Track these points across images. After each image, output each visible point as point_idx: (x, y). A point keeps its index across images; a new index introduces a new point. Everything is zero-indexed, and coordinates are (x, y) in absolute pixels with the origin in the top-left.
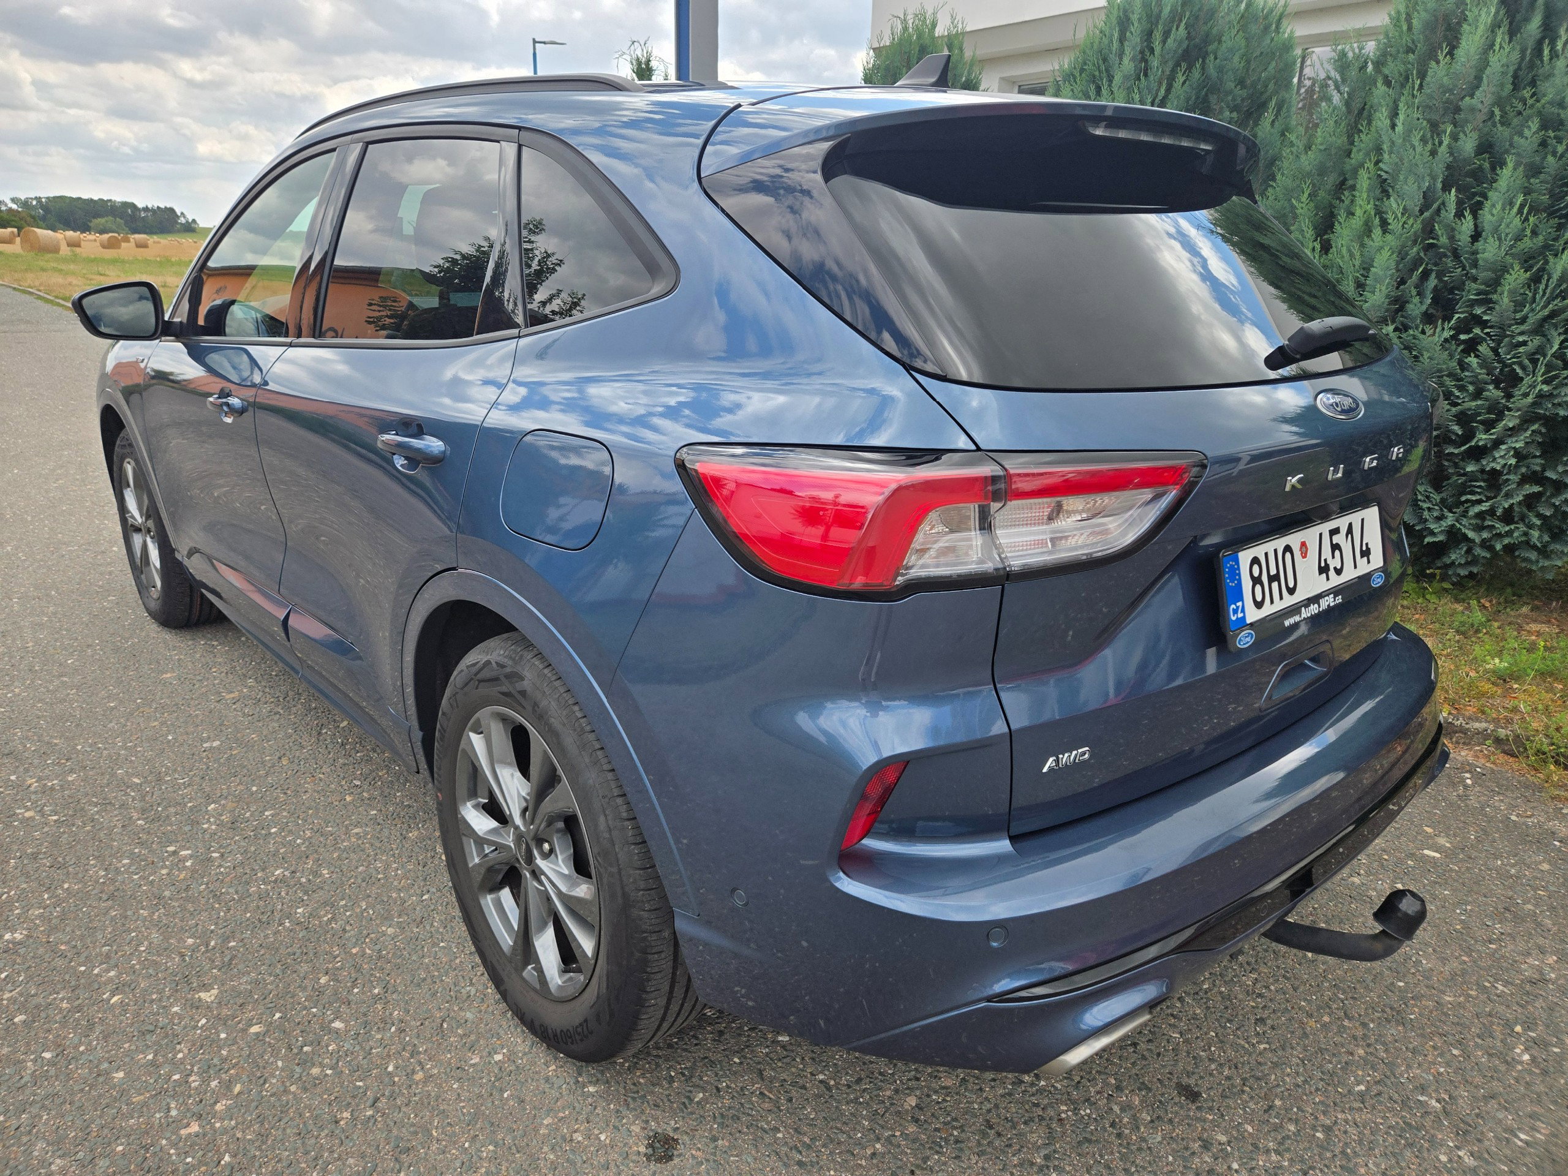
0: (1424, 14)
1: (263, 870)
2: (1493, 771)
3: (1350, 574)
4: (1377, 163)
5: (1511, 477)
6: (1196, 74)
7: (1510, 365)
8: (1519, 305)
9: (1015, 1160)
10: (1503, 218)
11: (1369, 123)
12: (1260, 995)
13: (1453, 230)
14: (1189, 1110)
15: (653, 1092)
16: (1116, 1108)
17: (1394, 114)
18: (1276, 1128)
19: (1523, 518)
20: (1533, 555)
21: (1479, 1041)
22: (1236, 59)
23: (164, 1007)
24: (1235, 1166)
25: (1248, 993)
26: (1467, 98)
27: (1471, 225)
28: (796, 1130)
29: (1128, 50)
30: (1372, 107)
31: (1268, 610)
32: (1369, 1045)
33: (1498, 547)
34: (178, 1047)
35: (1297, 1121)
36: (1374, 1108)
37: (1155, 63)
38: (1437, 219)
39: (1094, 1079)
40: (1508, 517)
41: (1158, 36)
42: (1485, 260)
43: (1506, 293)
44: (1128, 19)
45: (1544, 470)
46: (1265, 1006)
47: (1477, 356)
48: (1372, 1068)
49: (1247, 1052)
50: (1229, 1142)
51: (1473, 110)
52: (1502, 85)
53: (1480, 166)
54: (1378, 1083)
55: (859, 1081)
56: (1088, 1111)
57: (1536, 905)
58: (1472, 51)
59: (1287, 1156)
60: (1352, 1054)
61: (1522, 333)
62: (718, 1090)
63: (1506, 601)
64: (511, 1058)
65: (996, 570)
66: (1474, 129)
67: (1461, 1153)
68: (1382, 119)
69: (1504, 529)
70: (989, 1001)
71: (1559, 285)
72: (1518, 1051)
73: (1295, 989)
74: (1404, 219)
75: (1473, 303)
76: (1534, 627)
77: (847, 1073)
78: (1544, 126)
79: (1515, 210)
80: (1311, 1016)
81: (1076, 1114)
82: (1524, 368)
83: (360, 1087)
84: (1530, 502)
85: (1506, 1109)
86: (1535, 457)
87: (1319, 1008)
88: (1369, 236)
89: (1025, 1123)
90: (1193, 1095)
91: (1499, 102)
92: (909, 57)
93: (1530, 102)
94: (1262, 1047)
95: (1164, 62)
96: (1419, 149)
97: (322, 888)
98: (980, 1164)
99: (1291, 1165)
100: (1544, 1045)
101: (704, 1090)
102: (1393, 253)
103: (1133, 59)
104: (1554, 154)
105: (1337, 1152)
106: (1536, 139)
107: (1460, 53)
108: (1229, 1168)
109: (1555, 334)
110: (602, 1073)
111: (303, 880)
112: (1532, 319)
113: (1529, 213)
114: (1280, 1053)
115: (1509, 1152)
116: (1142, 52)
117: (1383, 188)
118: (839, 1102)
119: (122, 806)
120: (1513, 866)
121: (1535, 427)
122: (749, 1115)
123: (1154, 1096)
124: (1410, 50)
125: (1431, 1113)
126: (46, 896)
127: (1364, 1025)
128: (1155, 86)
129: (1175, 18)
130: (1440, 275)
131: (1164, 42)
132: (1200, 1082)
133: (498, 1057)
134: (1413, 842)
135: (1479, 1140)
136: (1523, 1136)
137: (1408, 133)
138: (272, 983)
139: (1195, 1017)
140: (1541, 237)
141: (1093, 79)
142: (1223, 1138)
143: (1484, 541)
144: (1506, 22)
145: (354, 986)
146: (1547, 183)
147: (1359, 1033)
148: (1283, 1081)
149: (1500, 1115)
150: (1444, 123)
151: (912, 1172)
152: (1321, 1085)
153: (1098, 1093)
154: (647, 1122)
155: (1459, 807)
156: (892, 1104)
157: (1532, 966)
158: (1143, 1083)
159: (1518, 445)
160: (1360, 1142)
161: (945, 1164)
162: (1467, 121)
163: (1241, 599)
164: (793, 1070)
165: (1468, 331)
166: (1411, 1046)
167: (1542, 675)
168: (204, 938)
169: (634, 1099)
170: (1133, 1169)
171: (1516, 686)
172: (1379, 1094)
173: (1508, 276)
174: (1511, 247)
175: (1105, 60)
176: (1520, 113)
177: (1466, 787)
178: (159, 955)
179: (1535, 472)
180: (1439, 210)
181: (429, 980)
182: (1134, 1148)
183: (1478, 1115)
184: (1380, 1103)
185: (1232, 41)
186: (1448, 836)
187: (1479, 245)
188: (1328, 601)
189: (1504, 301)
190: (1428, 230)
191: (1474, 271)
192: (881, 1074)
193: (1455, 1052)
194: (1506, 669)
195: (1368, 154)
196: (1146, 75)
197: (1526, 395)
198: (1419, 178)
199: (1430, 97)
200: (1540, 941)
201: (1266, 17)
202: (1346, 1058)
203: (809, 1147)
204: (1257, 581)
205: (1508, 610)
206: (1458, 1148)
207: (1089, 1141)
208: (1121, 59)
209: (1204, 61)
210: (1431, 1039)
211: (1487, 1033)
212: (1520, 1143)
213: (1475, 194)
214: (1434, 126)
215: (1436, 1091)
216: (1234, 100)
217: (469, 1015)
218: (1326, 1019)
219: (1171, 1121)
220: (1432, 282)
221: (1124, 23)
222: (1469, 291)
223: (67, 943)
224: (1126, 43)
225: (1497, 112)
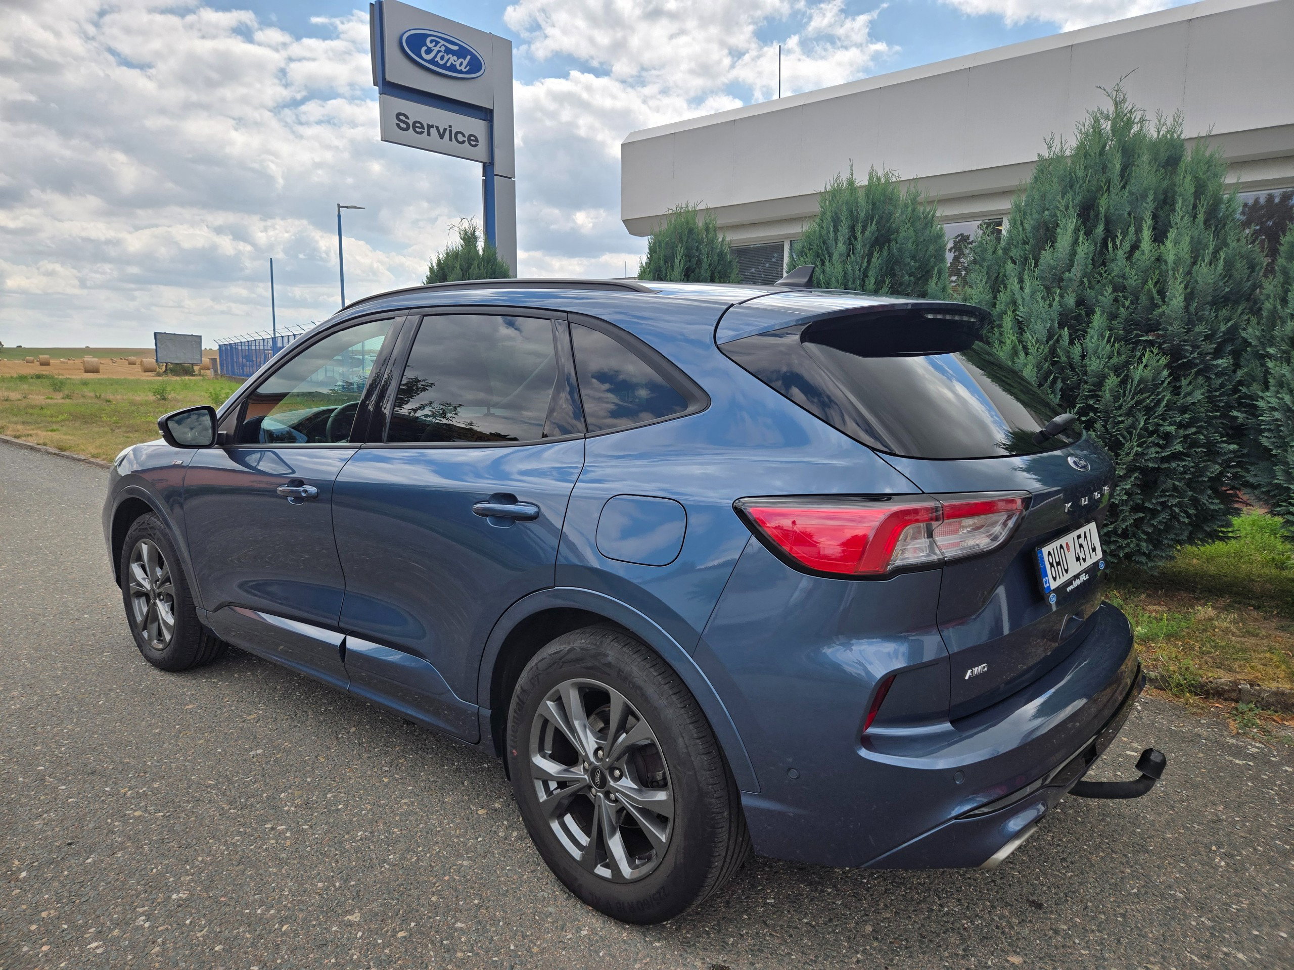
0: (1032, 222)
1: (348, 833)
2: (1152, 701)
3: (1089, 562)
4: (1013, 311)
5: (1125, 508)
6: (885, 253)
7: (1116, 436)
8: (1116, 398)
9: (946, 954)
10: (1099, 345)
11: (1005, 287)
12: (1058, 845)
13: (1069, 352)
14: (1039, 914)
15: (700, 942)
16: (996, 918)
17: (1021, 281)
18: (1093, 918)
19: (1134, 535)
20: (1144, 559)
21: (1194, 857)
22: (910, 244)
23: (325, 929)
24: (1077, 941)
25: (1050, 845)
26: (1067, 273)
27: (1080, 349)
28: (802, 953)
29: (840, 238)
30: (1004, 275)
31: (1059, 582)
32: (1131, 867)
33: (1121, 555)
34: (350, 952)
35: (1104, 913)
36: (1146, 900)
37: (859, 246)
38: (1057, 345)
39: (976, 903)
40: (1125, 535)
41: (859, 229)
42: (1091, 371)
43: (1107, 391)
44: (838, 218)
45: (1143, 502)
46: (1063, 851)
47: (1094, 431)
48: (1138, 879)
49: (1061, 878)
50: (1069, 929)
51: (1070, 280)
52: (1086, 265)
53: (1080, 314)
54: (1143, 887)
55: (831, 920)
56: (980, 922)
57: (1203, 778)
58: (1066, 246)
59: (1105, 932)
60: (1123, 872)
61: (1120, 416)
62: (742, 935)
63: (1129, 592)
64: (593, 931)
65: (939, 560)
66: (1073, 292)
67: (1203, 919)
68: (1014, 284)
69: (1124, 542)
70: (956, 819)
71: (1139, 385)
72: (1217, 860)
73: (1078, 840)
74: (1038, 346)
75: (1087, 397)
76: (1151, 607)
77: (821, 917)
78: (1114, 290)
79: (1106, 340)
80: (1093, 854)
81: (974, 924)
82: (1124, 437)
83: (496, 961)
84: (1138, 523)
85: (1220, 893)
86: (1137, 494)
87: (1095, 849)
88: (1017, 356)
89: (944, 933)
90: (1039, 906)
91: (1085, 275)
92: (681, 236)
93: (1104, 275)
94: (1069, 874)
95: (864, 246)
96: (1041, 303)
97: (399, 841)
98: (926, 959)
99: (1109, 937)
100: (1232, 856)
101: (733, 937)
102: (1034, 368)
103: (844, 243)
104: (1124, 306)
105: (1133, 926)
106: (1112, 297)
107: (1057, 245)
108: (1074, 942)
109: (1140, 415)
110: (660, 933)
111: (382, 837)
112: (1125, 408)
113: (1114, 342)
114: (1081, 876)
115: (1229, 916)
116: (849, 239)
117: (1020, 327)
118: (823, 934)
119: (210, 802)
120: (1182, 756)
121: (1136, 474)
122: (768, 948)
123: (1016, 909)
124: (1025, 243)
125: (1178, 900)
126: (188, 867)
127: (1125, 856)
128: (859, 260)
129: (869, 218)
130: (1063, 381)
131: (863, 232)
132: (1040, 898)
133: (584, 933)
134: (1118, 747)
135: (1211, 912)
136: (1234, 907)
137: (1033, 293)
138: (397, 904)
139: (1024, 862)
140: (1124, 356)
141: (817, 255)
142: (1065, 927)
143: (1112, 551)
144: (1082, 227)
145: (458, 900)
146: (1121, 323)
147: (1124, 860)
148: (1089, 892)
149: (1218, 896)
150: (1054, 287)
151: (886, 968)
152: (1111, 891)
153: (982, 911)
154: (704, 959)
155: (1139, 725)
156: (857, 931)
157: (1211, 813)
158: (1007, 902)
159: (1127, 487)
160: (1144, 920)
161: (904, 961)
162: (1067, 286)
163: (1047, 576)
164: (785, 918)
165: (1087, 415)
166: (1156, 864)
167: (1168, 637)
168: (330, 880)
169: (689, 947)
170: (1018, 950)
171: (1153, 645)
172: (1147, 893)
173: (1107, 380)
174: (1107, 362)
175: (824, 243)
176: (1099, 282)
177: (1138, 711)
178: (302, 896)
179: (1138, 504)
180: (1057, 341)
181: (511, 891)
182: (1014, 938)
183: (1206, 898)
184: (1148, 897)
185: (906, 233)
186: (1138, 742)
187: (1087, 360)
188: (1084, 577)
189: (1107, 396)
190: (1053, 352)
191: (1085, 377)
192: (843, 915)
193: (1182, 865)
194: (1146, 633)
195: (1007, 305)
196: (853, 253)
197: (1128, 454)
198: (1044, 321)
199: (1043, 271)
200: (1212, 798)
201: (926, 217)
202: (1120, 875)
203: (815, 962)
204: (1052, 565)
205: (1132, 597)
206: (1200, 917)
207: (987, 938)
208: (836, 244)
209: (889, 245)
210: (1167, 860)
211: (1196, 853)
212: (1234, 910)
213: (1078, 330)
214: (1048, 289)
215: (1178, 887)
216: (910, 269)
217: (551, 909)
218: (1101, 854)
219: (1031, 922)
220: (1059, 385)
221: (836, 221)
222: (1083, 390)
223: (225, 896)
224: (839, 234)
225: (1085, 280)
